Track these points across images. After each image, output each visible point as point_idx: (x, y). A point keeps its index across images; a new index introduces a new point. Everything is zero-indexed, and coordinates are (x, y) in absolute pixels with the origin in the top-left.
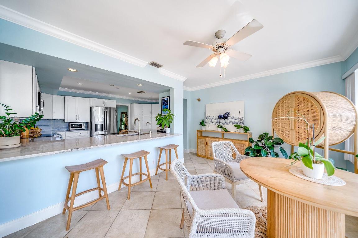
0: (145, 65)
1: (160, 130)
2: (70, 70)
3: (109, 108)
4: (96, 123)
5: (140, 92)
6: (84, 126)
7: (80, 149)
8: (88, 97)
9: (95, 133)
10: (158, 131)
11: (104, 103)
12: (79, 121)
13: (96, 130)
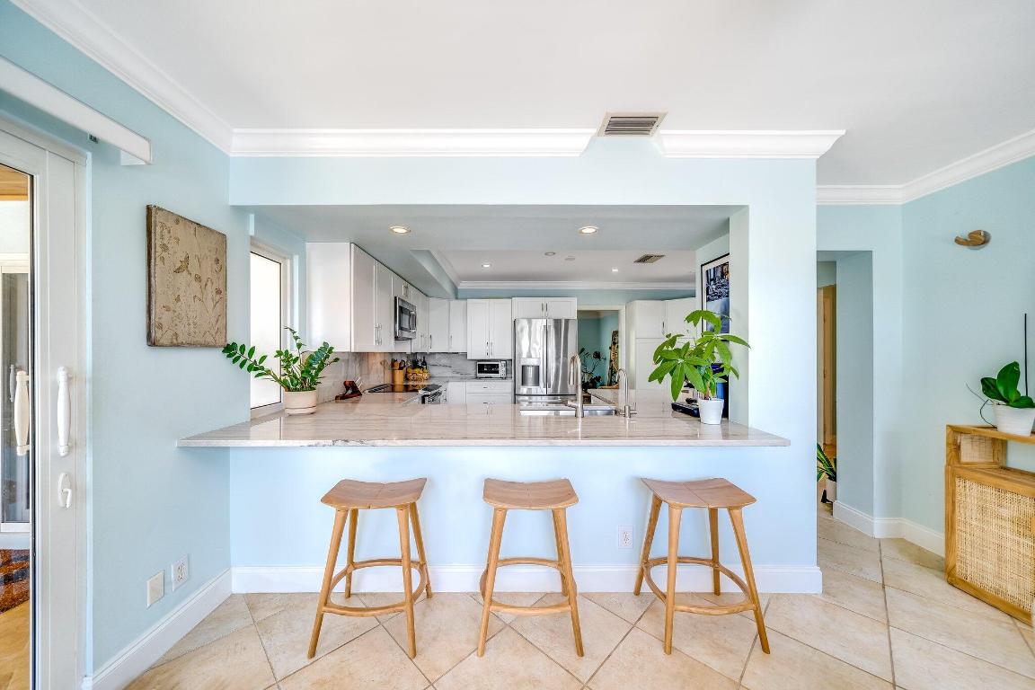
0: (582, 142)
1: (685, 404)
2: (395, 230)
3: (563, 321)
4: (524, 364)
5: (645, 259)
6: (502, 370)
7: (352, 443)
8: (510, 295)
9: (524, 390)
10: (675, 407)
11: (545, 308)
12: (491, 357)
13: (524, 383)
